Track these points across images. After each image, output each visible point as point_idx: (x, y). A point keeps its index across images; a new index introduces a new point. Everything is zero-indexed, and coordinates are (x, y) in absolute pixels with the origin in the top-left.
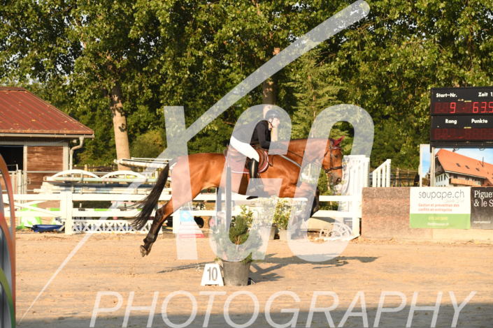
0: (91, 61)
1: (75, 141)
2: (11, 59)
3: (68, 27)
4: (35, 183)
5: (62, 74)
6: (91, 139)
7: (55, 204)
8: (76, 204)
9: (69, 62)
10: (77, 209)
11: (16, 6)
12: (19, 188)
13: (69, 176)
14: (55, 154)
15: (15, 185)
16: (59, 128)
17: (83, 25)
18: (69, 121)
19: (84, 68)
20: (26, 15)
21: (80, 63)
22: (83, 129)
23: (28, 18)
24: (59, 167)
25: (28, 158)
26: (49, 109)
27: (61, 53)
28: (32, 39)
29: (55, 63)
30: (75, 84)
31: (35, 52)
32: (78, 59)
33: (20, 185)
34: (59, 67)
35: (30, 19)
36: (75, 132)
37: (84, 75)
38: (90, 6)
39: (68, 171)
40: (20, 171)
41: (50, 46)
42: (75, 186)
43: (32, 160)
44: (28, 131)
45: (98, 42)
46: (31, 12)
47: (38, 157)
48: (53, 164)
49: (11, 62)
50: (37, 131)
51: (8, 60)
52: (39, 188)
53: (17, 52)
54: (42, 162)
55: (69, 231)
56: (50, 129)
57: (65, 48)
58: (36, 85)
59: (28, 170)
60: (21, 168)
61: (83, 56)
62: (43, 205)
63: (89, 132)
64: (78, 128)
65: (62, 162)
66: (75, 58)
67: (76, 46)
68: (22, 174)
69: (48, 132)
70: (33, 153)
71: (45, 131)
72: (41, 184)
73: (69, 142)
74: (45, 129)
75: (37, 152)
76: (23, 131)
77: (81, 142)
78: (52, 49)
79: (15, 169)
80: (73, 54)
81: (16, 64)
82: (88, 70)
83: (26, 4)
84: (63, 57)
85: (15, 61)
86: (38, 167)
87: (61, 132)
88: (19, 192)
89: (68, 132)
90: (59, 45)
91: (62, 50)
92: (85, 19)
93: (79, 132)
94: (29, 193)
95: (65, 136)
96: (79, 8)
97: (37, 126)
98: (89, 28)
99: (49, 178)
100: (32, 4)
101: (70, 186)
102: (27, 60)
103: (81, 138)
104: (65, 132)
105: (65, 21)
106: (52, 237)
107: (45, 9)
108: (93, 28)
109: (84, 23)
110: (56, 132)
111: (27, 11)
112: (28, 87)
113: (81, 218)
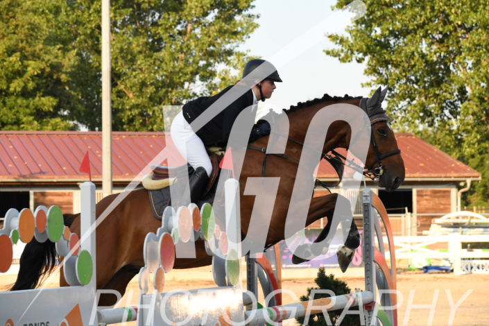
0: (477, 106)
1: (462, 184)
2: (400, 106)
3: (453, 74)
4: (425, 225)
5: (449, 119)
6: (478, 181)
7: (443, 246)
8: (464, 246)
9: (456, 107)
10: (465, 250)
11: (403, 55)
12: (409, 231)
13: (458, 218)
14: (443, 197)
15: (405, 228)
16: (446, 171)
17: (469, 71)
18: (456, 165)
19: (470, 112)
20: (413, 63)
21: (466, 107)
22: (470, 172)
23: (414, 66)
24: (447, 209)
25: (418, 201)
26: (437, 153)
27: (447, 99)
28: (419, 86)
29: (442, 109)
30: (462, 128)
31: (423, 99)
32: (464, 104)
33: (409, 227)
34: (447, 112)
35: (417, 67)
36: (462, 175)
37: (470, 119)
38: (474, 52)
39: (456, 213)
40: (409, 214)
41: (437, 92)
42: (463, 227)
43: (421, 203)
44: (417, 175)
45: (483, 87)
46: (418, 60)
47: (426, 200)
48: (442, 207)
49: (400, 109)
50: (425, 175)
51: (397, 106)
52: (428, 230)
53: (405, 99)
54: (431, 205)
55: (458, 272)
56: (437, 172)
57: (451, 94)
58: (426, 131)
59: (418, 212)
60: (411, 210)
61: (469, 100)
62: (432, 247)
63: (476, 174)
64: (465, 171)
65: (450, 204)
66: (462, 103)
67: (462, 91)
68: (411, 216)
69: (436, 175)
70: (422, 196)
71: (433, 175)
72: (429, 226)
73: (456, 184)
74: (432, 173)
75: (426, 195)
76: (412, 175)
77: (469, 185)
78: (438, 95)
79: (404, 212)
80: (460, 99)
81: (405, 111)
82: (474, 114)
83: (413, 53)
84: (450, 102)
85: (404, 108)
86: (427, 210)
87: (448, 175)
88: (409, 234)
89: (456, 175)
90: (446, 91)
91: (449, 96)
92: (470, 65)
93: (466, 175)
94: (419, 235)
95: (453, 179)
96: (463, 54)
97: (425, 170)
98: (474, 73)
99: (437, 221)
100: (418, 53)
101: (458, 227)
102: (415, 106)
103: (469, 181)
104: (452, 175)
105: (451, 68)
106: (442, 278)
107: (431, 57)
108: (478, 73)
109: (470, 68)
110: (443, 175)
111: (413, 59)
112: (419, 132)
113: (469, 259)
